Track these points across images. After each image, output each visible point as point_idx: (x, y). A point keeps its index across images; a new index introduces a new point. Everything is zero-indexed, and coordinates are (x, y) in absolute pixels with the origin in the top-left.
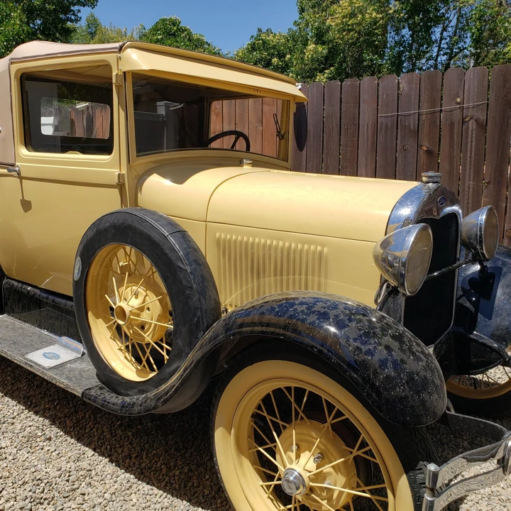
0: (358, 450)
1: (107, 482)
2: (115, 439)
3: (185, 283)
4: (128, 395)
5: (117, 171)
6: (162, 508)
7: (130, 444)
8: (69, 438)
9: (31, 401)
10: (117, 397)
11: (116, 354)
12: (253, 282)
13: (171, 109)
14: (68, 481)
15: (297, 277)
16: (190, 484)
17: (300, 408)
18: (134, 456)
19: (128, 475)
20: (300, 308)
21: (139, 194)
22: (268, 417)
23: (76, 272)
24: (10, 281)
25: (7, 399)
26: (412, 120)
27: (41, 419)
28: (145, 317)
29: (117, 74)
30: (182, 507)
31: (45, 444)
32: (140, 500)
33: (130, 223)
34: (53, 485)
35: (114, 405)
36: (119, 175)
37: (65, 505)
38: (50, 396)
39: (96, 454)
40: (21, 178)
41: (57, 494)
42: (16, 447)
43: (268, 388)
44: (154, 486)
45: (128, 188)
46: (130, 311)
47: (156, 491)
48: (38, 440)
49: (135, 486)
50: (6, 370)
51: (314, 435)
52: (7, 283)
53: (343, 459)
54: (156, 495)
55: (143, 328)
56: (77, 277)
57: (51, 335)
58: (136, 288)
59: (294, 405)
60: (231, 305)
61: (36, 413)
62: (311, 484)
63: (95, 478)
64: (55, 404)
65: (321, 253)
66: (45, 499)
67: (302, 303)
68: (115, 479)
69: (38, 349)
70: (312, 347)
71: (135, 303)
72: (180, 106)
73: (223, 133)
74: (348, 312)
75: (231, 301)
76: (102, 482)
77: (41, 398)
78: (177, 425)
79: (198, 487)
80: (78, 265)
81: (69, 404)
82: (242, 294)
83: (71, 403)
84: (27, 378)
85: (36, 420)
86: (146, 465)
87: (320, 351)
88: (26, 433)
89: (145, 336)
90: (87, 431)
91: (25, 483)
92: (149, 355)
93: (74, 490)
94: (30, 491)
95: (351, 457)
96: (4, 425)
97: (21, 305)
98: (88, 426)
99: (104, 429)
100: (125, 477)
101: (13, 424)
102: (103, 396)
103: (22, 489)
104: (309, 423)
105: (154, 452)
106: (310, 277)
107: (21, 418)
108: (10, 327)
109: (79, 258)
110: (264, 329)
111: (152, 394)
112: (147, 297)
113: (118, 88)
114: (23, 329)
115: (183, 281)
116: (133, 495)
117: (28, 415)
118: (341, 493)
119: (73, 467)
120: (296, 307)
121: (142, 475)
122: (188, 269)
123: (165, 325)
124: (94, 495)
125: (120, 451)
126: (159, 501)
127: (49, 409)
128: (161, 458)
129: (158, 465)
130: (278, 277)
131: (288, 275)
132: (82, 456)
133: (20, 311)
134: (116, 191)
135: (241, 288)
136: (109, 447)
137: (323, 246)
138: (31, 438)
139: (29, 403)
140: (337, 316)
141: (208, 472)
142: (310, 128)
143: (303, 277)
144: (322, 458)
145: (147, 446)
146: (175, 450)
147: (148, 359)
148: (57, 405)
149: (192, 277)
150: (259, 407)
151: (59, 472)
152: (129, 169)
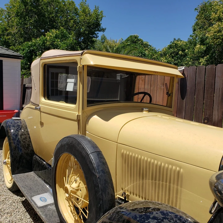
5: (77, 113)
11: (67, 208)
12: (140, 181)
13: (122, 77)
15: (164, 183)
21: (87, 125)
23: (52, 163)
24: (36, 156)
25: (27, 214)
28: (79, 194)
29: (79, 67)
33: (74, 144)
36: (78, 115)
40: (41, 112)
45: (81, 122)
55: (78, 199)
56: (52, 166)
58: (76, 177)
60: (128, 191)
65: (179, 172)
69: (39, 194)
72: (127, 76)
73: (139, 92)
75: (128, 189)
80: (53, 160)
82: (134, 186)
106: (172, 185)
108: (32, 179)
109: (54, 157)
112: (80, 184)
113: (80, 73)
114: (37, 181)
115: (95, 181)
122: (98, 175)
130: (154, 181)
131: (159, 181)
134: (76, 123)
135: (134, 183)
137: (180, 168)
142: (188, 88)
143: (168, 183)
152: (83, 113)
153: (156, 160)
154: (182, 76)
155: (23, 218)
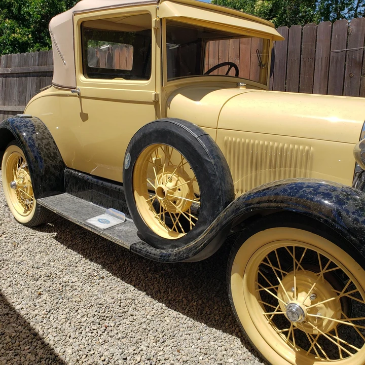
0: (345, 292)
1: (147, 308)
2: (148, 280)
3: (210, 171)
4: (163, 249)
5: (153, 92)
6: (188, 327)
7: (158, 283)
8: (116, 278)
9: (86, 252)
10: (156, 250)
13: (170, 48)
14: (120, 306)
15: (288, 169)
16: (204, 312)
17: (299, 262)
18: (162, 291)
19: (161, 304)
20: (308, 190)
21: (168, 108)
22: (273, 268)
23: (126, 163)
24: (69, 170)
25: (69, 250)
26: (358, 55)
27: (95, 264)
28: (177, 195)
29: (156, 20)
30: (201, 327)
31: (100, 281)
32: (172, 321)
33: (169, 129)
34: (111, 308)
35: (154, 255)
36: (155, 94)
37: (121, 322)
38: (99, 249)
39: (136, 289)
40: (80, 96)
41: (114, 314)
42: (81, 282)
43: (274, 247)
44: (180, 312)
45: (161, 104)
46: (168, 191)
47: (182, 315)
48: (95, 278)
49: (166, 312)
50: (65, 231)
51: (310, 280)
52: (67, 171)
53: (333, 298)
54: (182, 318)
55: (175, 202)
56: (127, 167)
57: (101, 207)
58: (171, 175)
59: (295, 260)
61: (91, 260)
62: (308, 314)
63: (138, 305)
64: (103, 254)
65: (308, 151)
66: (107, 317)
67: (308, 187)
68: (152, 306)
69: (94, 217)
70: (320, 218)
71: (171, 185)
72: (177, 47)
74: (345, 193)
76: (143, 308)
77: (93, 250)
78: (188, 271)
79: (210, 314)
80: (128, 158)
81: (112, 255)
83: (113, 254)
84: (80, 237)
85: (92, 265)
86: (172, 298)
87: (326, 221)
88: (86, 273)
89: (177, 207)
90: (127, 273)
91: (92, 306)
92: (178, 222)
93: (125, 312)
94: (96, 311)
95: (339, 297)
96: (71, 267)
97: (77, 186)
98: (127, 270)
99: (139, 272)
100: (159, 305)
101: (76, 267)
102: (145, 249)
103: (91, 310)
104: (305, 273)
105: (176, 289)
107: (81, 263)
108: (71, 201)
109: (128, 154)
110: (279, 205)
111: (183, 248)
112: (179, 182)
113: (156, 30)
114: (80, 203)
115: (209, 170)
116: (166, 317)
117: (86, 261)
118: (330, 322)
119: (122, 297)
120: (304, 189)
121: (171, 304)
122: (212, 161)
123: (192, 201)
124: (139, 316)
125: (152, 288)
126: (185, 322)
127: (99, 258)
128: (182, 294)
129: (181, 298)
130: (272, 170)
131: (280, 167)
132: (127, 290)
133: (76, 191)
136: (144, 285)
137: (310, 146)
138: (90, 276)
139: (85, 253)
140: (337, 196)
141: (216, 304)
142: (277, 61)
144: (316, 297)
145: (170, 285)
146: (190, 288)
147: (177, 224)
148: (104, 255)
149: (215, 167)
150: (265, 260)
151: (114, 300)
152: (162, 90)
153: (276, 142)
154: (281, 36)
155: (66, 255)
